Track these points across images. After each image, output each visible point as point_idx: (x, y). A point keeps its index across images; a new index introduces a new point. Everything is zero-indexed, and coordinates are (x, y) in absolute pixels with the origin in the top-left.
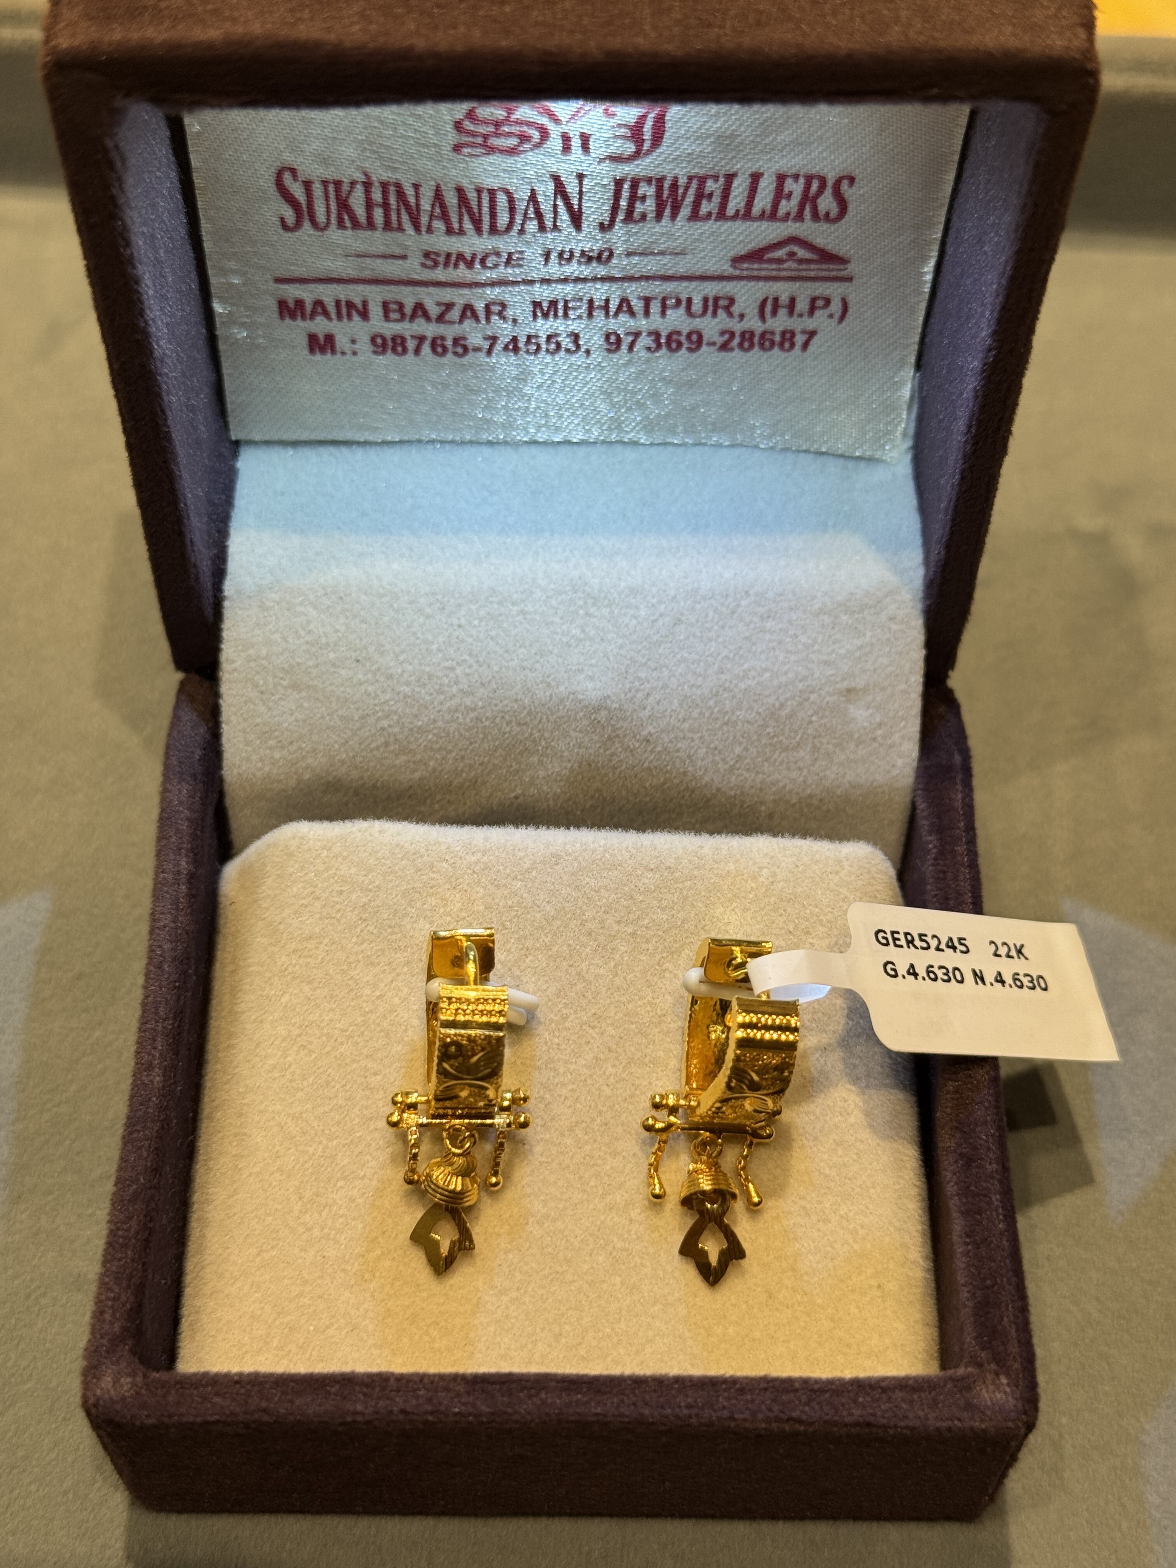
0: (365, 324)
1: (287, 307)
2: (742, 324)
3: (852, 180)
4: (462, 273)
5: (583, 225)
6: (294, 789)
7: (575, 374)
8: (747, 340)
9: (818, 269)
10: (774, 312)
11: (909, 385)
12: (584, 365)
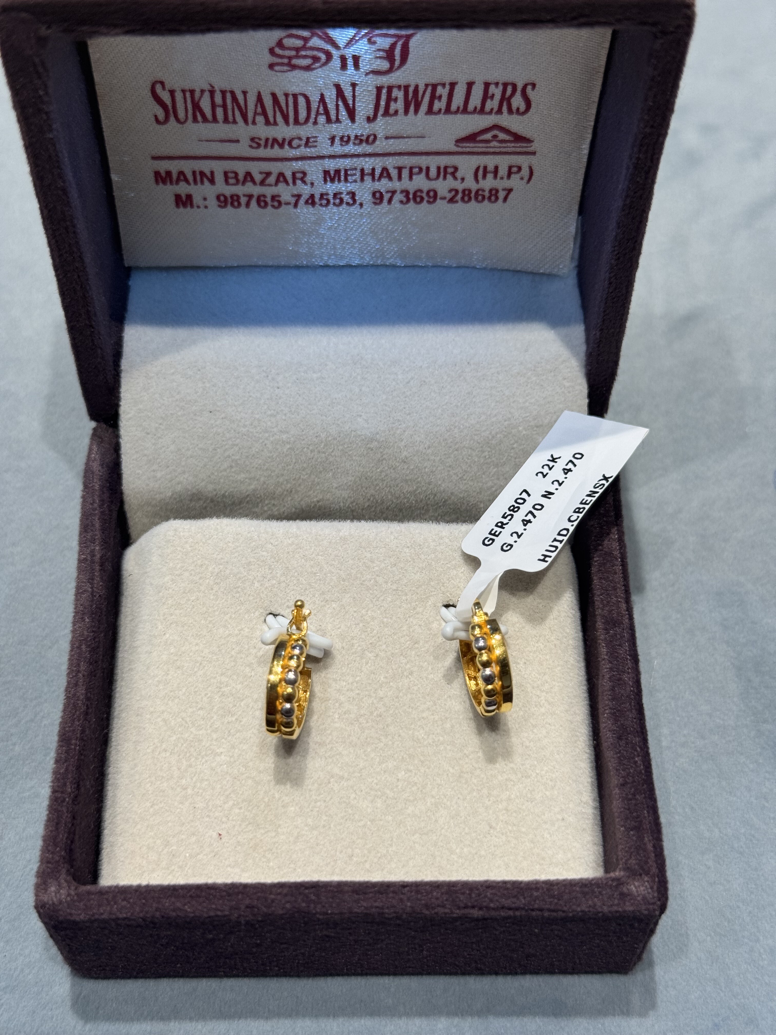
0: (212, 187)
1: (161, 177)
2: (463, 184)
3: (534, 85)
4: (276, 152)
5: (356, 118)
6: (171, 498)
7: (353, 219)
8: (467, 196)
9: (513, 147)
10: (484, 177)
11: (575, 225)
12: (359, 213)
